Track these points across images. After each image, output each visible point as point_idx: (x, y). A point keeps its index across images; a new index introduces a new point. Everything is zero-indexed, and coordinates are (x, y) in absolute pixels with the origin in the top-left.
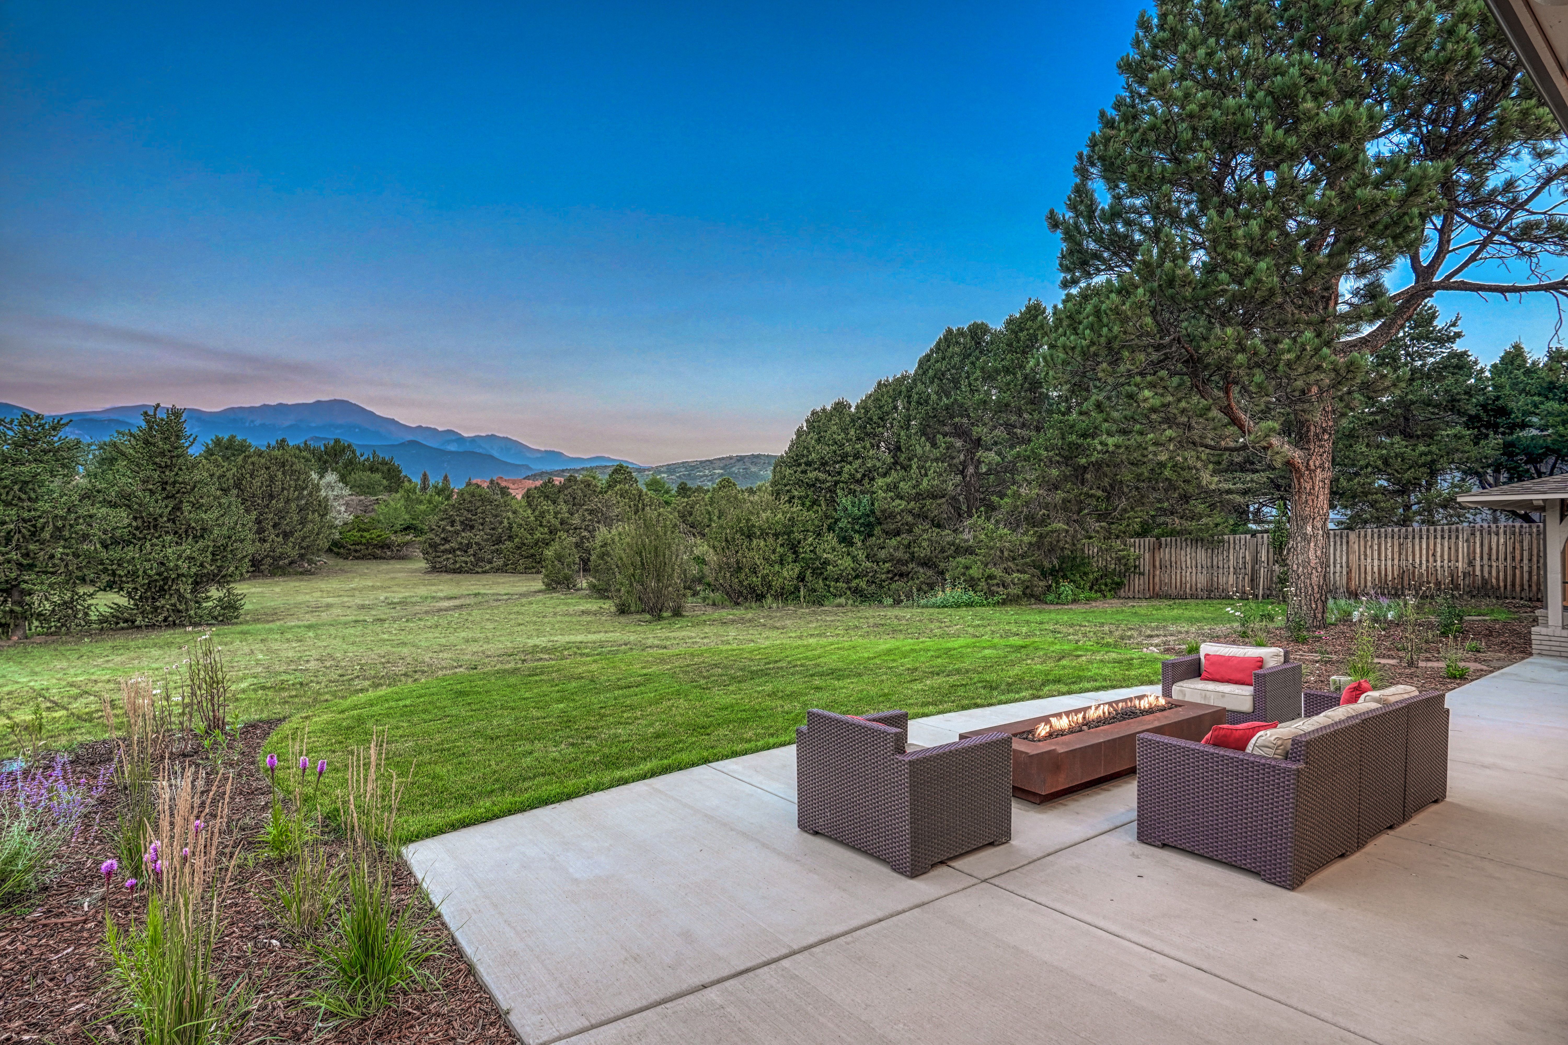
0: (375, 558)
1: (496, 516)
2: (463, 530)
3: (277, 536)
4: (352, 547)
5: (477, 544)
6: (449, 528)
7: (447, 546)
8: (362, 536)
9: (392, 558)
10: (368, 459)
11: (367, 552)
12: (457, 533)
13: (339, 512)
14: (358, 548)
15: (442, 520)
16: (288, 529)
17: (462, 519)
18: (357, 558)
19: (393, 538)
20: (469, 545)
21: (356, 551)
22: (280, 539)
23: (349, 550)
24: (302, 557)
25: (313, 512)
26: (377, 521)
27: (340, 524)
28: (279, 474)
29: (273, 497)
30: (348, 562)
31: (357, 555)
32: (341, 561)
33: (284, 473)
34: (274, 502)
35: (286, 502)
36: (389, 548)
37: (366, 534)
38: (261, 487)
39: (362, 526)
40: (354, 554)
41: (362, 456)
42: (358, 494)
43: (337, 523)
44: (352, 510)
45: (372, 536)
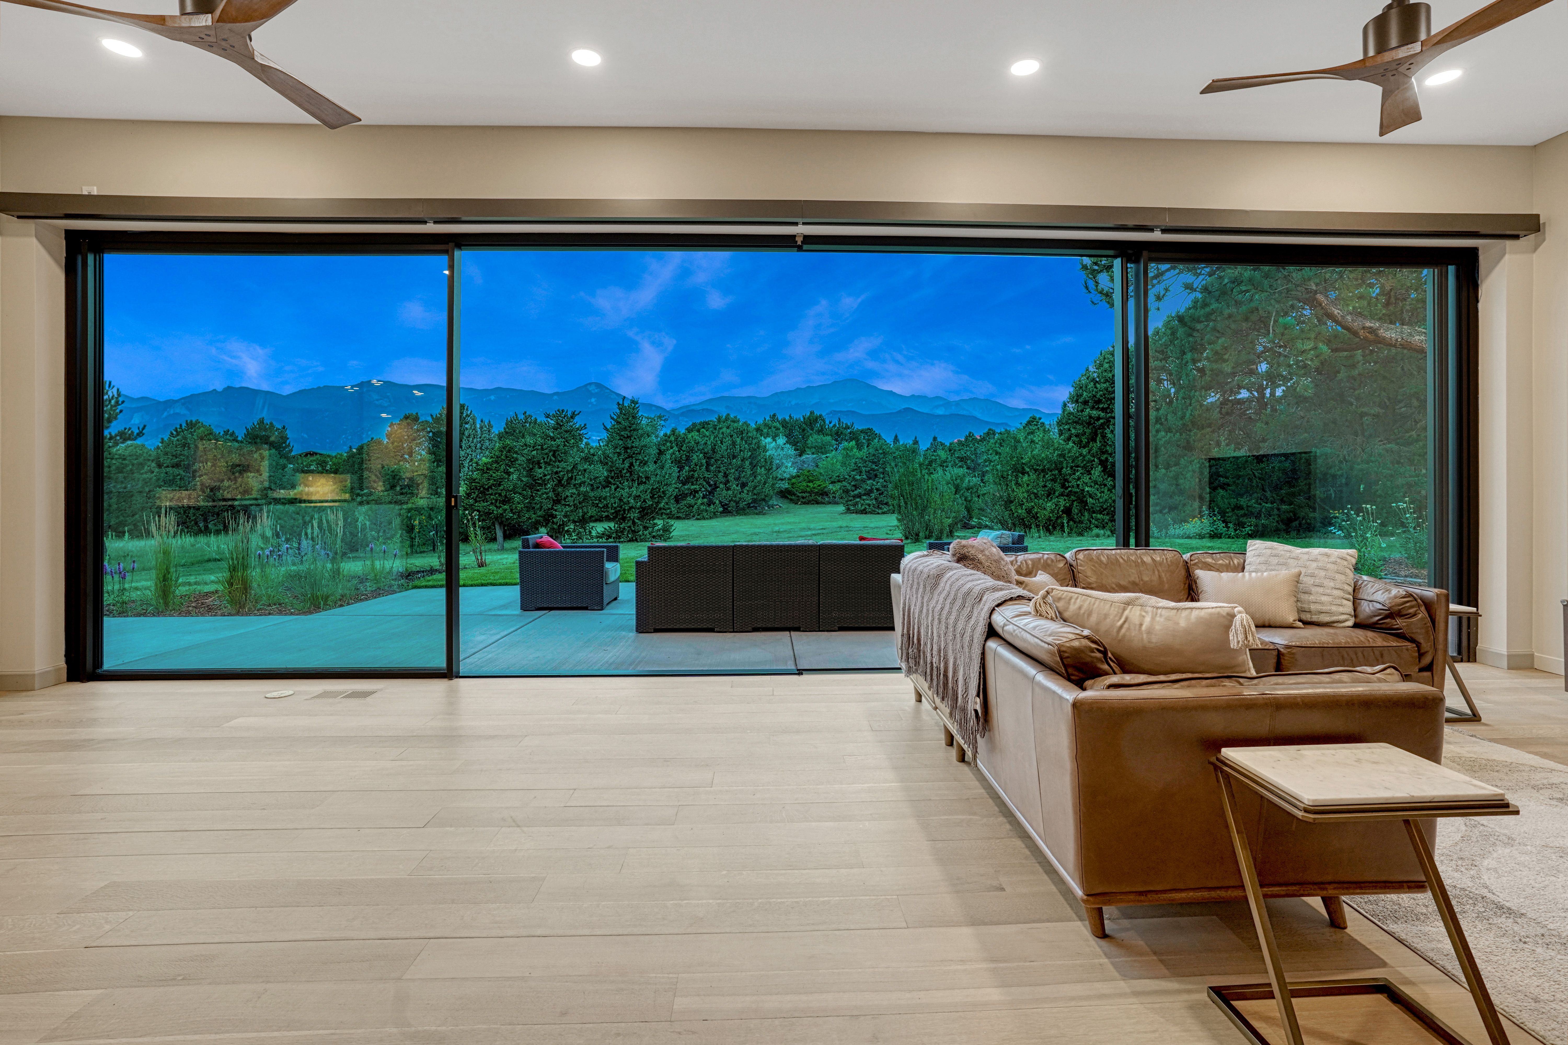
0: (818, 503)
2: (870, 478)
3: (737, 486)
4: (800, 495)
5: (877, 490)
6: (858, 477)
7: (856, 492)
8: (808, 486)
10: (835, 425)
11: (811, 498)
12: (863, 481)
13: (786, 467)
14: (804, 495)
15: (853, 471)
16: (744, 480)
17: (867, 469)
18: (804, 503)
19: (831, 487)
20: (871, 491)
21: (803, 498)
22: (739, 488)
23: (798, 496)
24: (754, 501)
25: (761, 468)
26: (821, 473)
27: (788, 476)
28: (738, 440)
29: (734, 457)
30: (797, 506)
31: (804, 500)
32: (792, 505)
33: (742, 439)
34: (735, 460)
35: (742, 461)
36: (827, 495)
37: (811, 484)
38: (727, 450)
39: (811, 478)
40: (802, 500)
41: (830, 423)
42: (813, 453)
43: (785, 475)
44: (805, 466)
45: (816, 486)
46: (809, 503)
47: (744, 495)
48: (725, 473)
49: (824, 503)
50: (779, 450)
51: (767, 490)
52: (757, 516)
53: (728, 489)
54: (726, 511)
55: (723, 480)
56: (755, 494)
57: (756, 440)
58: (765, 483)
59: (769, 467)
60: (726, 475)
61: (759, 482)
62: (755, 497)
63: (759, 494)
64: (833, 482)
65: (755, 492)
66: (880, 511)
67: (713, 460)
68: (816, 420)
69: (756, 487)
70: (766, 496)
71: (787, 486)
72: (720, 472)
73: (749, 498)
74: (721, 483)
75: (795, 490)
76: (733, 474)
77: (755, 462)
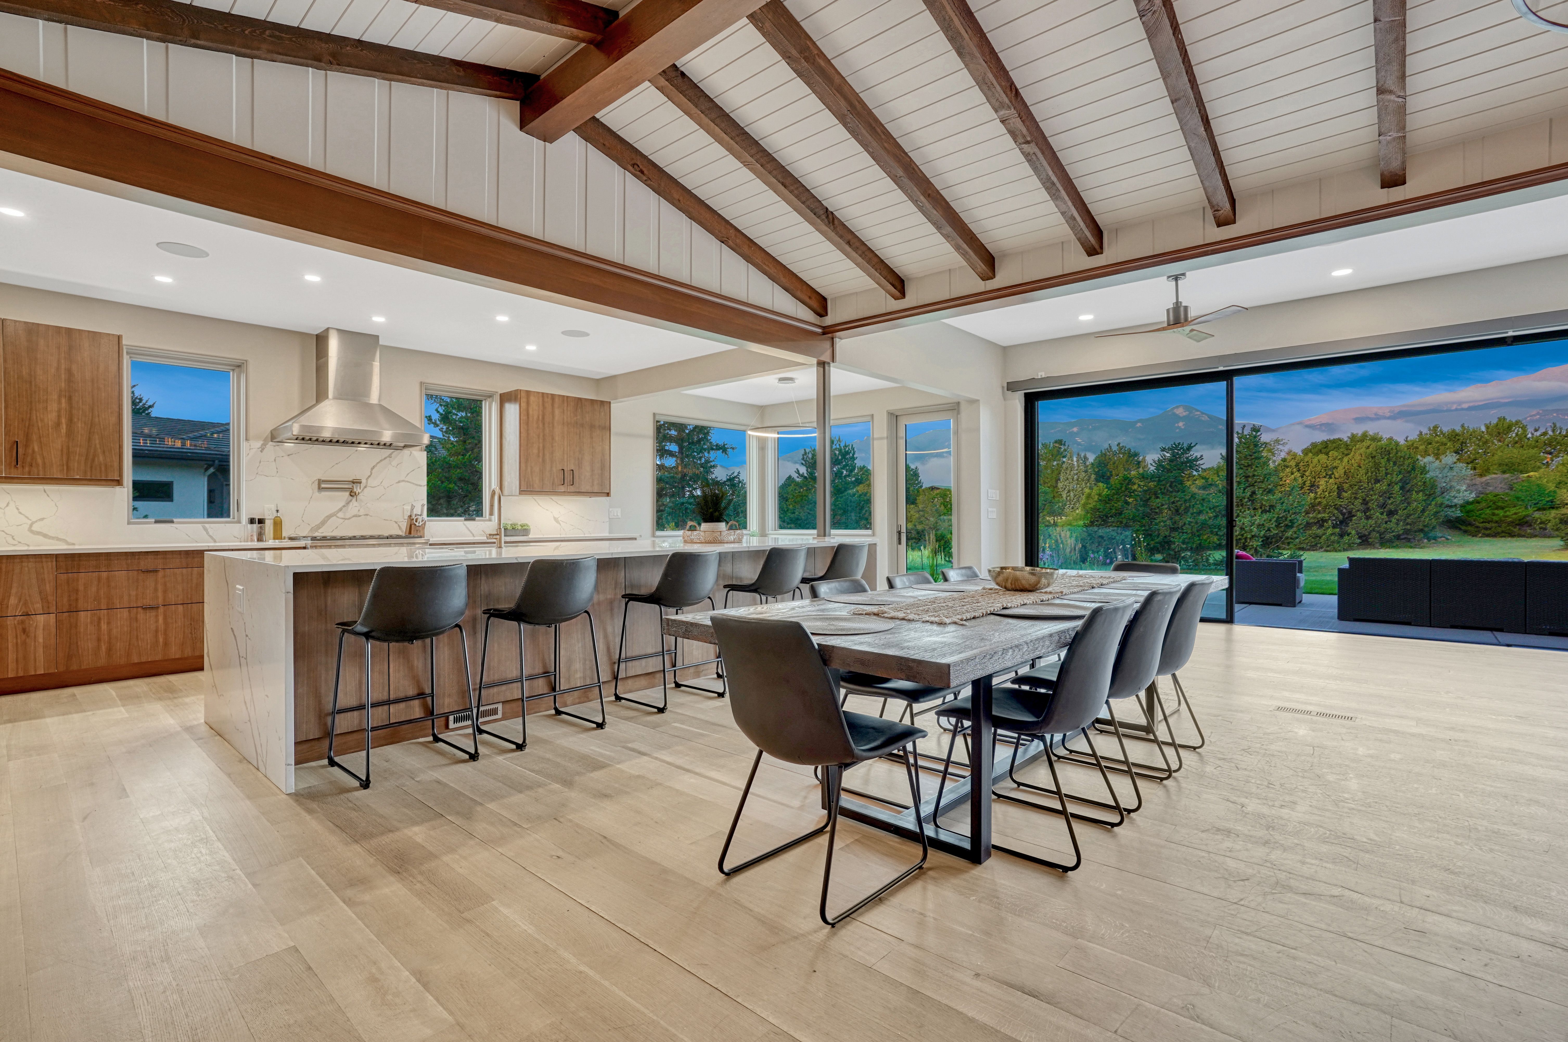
0: (1511, 535)
3: (1382, 514)
4: (1481, 525)
8: (1494, 514)
10: (1545, 434)
11: (1500, 530)
13: (1459, 491)
14: (1487, 525)
16: (1392, 507)
18: (1488, 536)
19: (1537, 515)
21: (1486, 529)
22: (1385, 516)
23: (1477, 527)
24: (1407, 532)
25: (1417, 492)
26: (1518, 498)
27: (1461, 502)
28: (1383, 462)
29: (1377, 481)
30: (1475, 539)
31: (1488, 532)
32: (1467, 538)
33: (1388, 460)
34: (1378, 485)
35: (1389, 485)
36: (1530, 525)
37: (1501, 513)
39: (1500, 504)
40: (1483, 531)
42: (1504, 473)
43: (1456, 501)
44: (1491, 488)
45: (1508, 513)
46: (1495, 535)
47: (1392, 525)
48: (1364, 500)
49: (1523, 536)
50: (1446, 470)
52: (1411, 550)
53: (1368, 518)
55: (1362, 508)
56: (1407, 524)
57: (1410, 460)
58: (1423, 511)
59: (1431, 490)
60: (1365, 502)
61: (1415, 510)
62: (1409, 527)
63: (1414, 523)
65: (1409, 521)
67: (1347, 485)
68: (1509, 428)
69: (1411, 515)
70: (1425, 526)
71: (1458, 513)
72: (1356, 498)
73: (1400, 529)
74: (1358, 511)
75: (1471, 519)
76: (1376, 500)
77: (1408, 487)
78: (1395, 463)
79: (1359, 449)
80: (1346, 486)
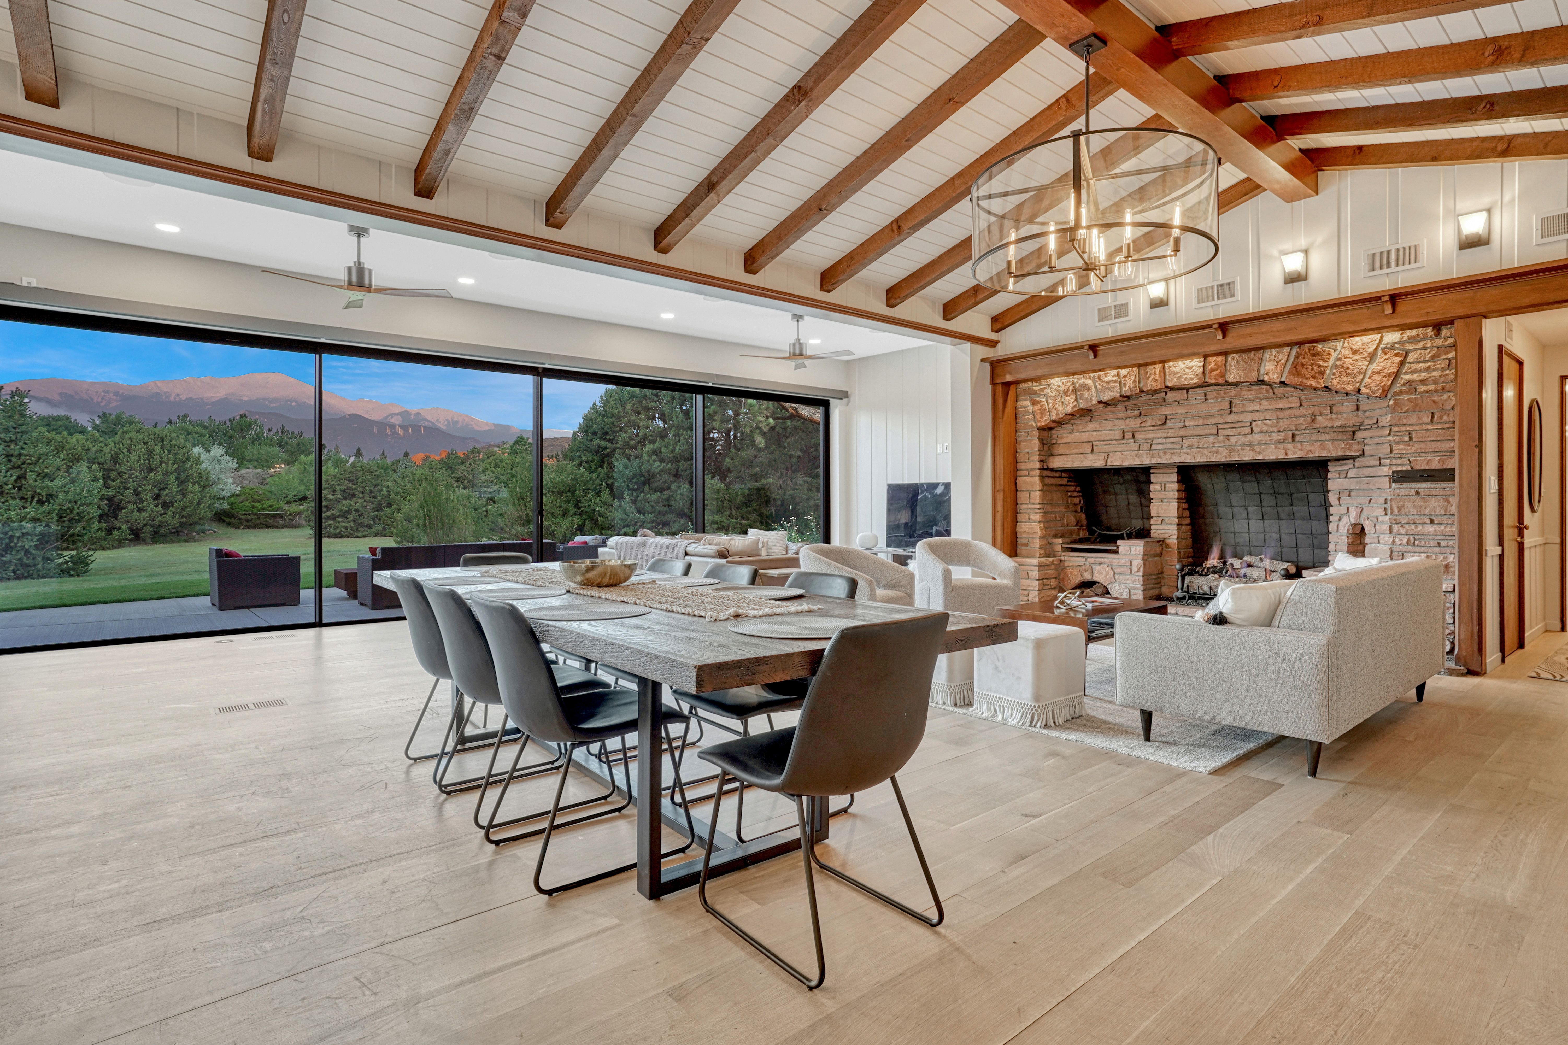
0: (268, 526)
1: (376, 486)
2: (343, 498)
3: (157, 506)
4: (243, 517)
5: (357, 510)
6: (330, 497)
7: (329, 513)
8: (253, 507)
9: (285, 527)
11: (258, 521)
12: (336, 501)
13: (225, 483)
14: (249, 517)
15: (324, 489)
16: (168, 499)
18: (249, 527)
19: (286, 507)
20: (349, 512)
21: (247, 521)
22: (160, 509)
23: (240, 519)
24: (182, 525)
25: (193, 484)
26: (271, 492)
27: (229, 494)
28: (157, 449)
29: (150, 470)
30: (240, 531)
31: (248, 524)
32: (231, 530)
33: (162, 448)
34: (152, 474)
35: (164, 474)
36: (280, 518)
37: (258, 505)
38: (138, 462)
39: (256, 497)
40: (245, 523)
41: (270, 430)
42: (255, 467)
43: (224, 493)
44: (247, 482)
45: (265, 506)
46: (255, 526)
47: (168, 517)
48: (135, 490)
49: (276, 527)
50: (214, 463)
51: (204, 511)
52: (187, 544)
53: (140, 510)
54: (136, 537)
55: (133, 499)
56: (183, 516)
57: (184, 450)
58: (199, 504)
59: (205, 482)
60: (137, 493)
61: (191, 502)
62: (184, 520)
63: (189, 516)
64: (289, 502)
65: (184, 513)
66: (359, 535)
67: (115, 473)
68: (249, 426)
69: (186, 507)
70: (200, 519)
71: (226, 506)
72: (126, 488)
73: (175, 522)
74: (129, 502)
75: (234, 512)
76: (150, 491)
77: (183, 476)
78: (169, 452)
79: (127, 432)
80: (113, 474)
